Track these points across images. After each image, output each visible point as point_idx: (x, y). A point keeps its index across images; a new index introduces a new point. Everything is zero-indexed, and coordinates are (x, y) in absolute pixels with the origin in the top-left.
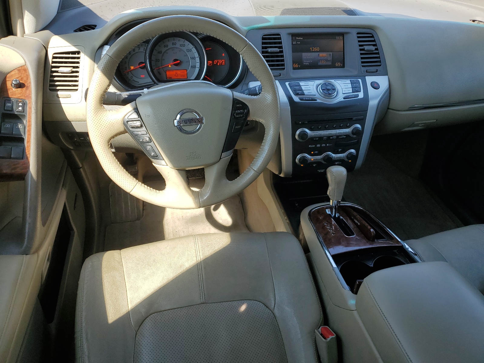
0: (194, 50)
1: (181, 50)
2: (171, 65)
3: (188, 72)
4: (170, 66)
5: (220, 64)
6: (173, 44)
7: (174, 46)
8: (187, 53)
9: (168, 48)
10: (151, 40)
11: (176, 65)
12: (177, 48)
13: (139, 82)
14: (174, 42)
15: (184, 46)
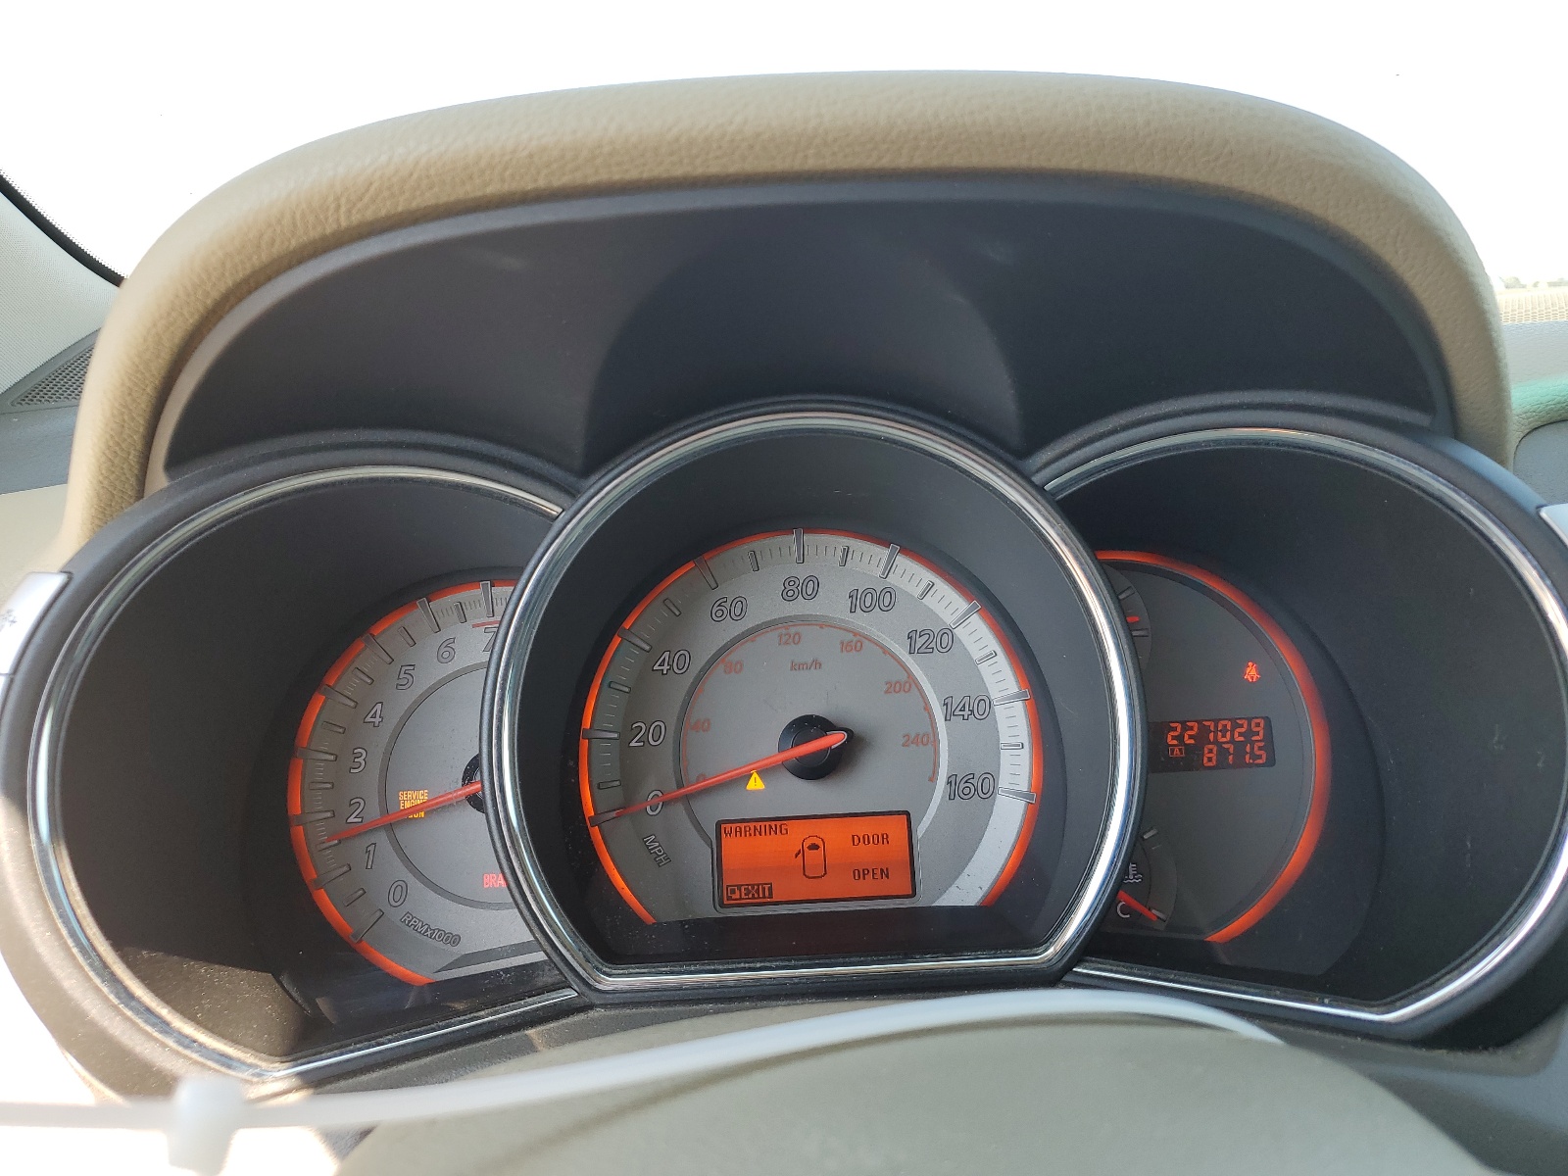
0: (978, 637)
1: (856, 642)
2: (763, 772)
3: (920, 831)
4: (755, 783)
5: (1223, 753)
6: (793, 589)
7: (800, 607)
8: (910, 661)
9: (749, 622)
10: (558, 525)
11: (818, 769)
12: (823, 623)
13: (455, 940)
14: (802, 572)
15: (882, 599)
